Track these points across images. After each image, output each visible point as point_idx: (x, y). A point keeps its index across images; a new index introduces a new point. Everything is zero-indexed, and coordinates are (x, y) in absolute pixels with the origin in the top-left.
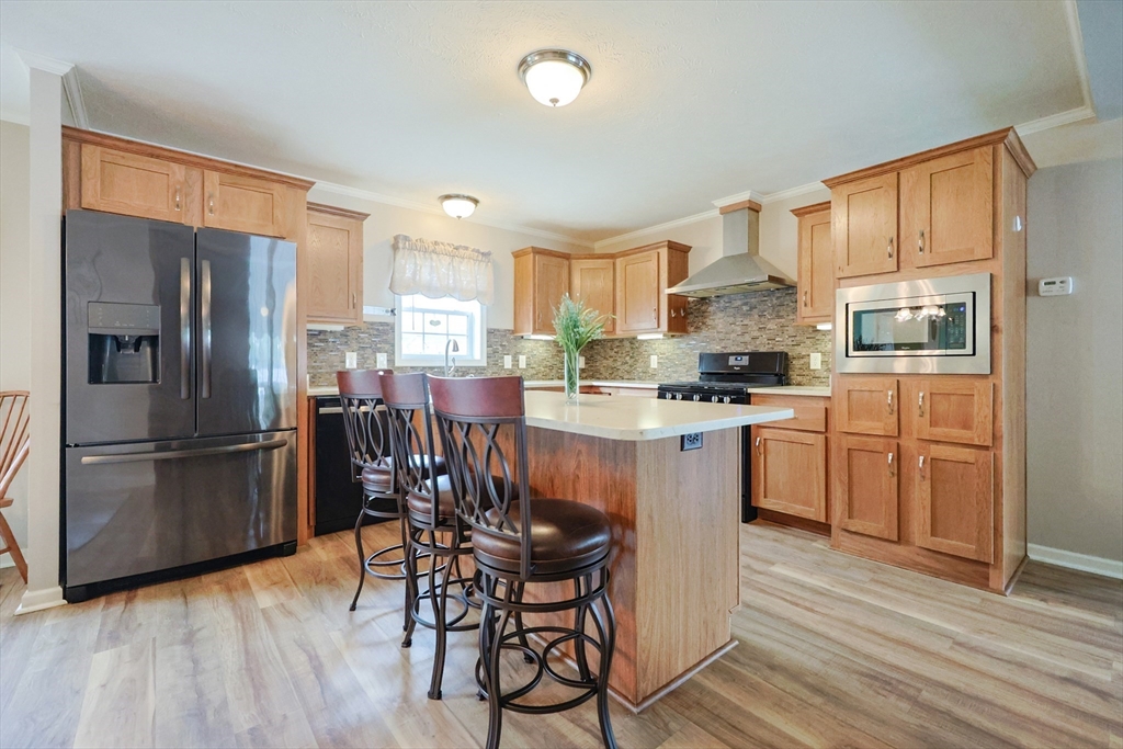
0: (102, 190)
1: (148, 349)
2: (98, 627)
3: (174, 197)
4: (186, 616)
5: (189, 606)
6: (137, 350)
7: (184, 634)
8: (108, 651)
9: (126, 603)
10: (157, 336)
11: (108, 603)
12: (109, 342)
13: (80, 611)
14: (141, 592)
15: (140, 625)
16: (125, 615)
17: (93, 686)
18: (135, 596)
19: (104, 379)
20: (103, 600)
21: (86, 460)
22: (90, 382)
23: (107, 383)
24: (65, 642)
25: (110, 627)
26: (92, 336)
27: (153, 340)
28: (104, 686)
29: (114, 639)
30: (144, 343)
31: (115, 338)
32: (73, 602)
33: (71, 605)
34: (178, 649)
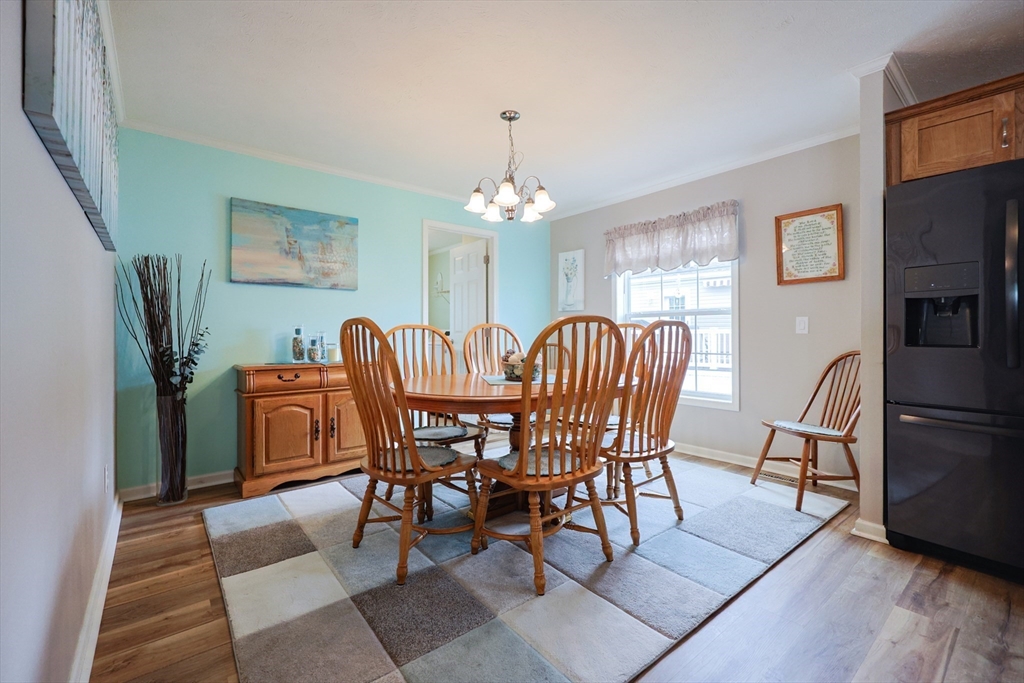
0: (920, 158)
1: (968, 311)
2: (906, 582)
3: (1001, 132)
4: (1004, 628)
5: (1012, 617)
6: (955, 312)
7: (995, 649)
8: (908, 612)
9: (941, 573)
10: (976, 296)
11: (922, 565)
12: (926, 305)
13: (898, 557)
14: (958, 570)
15: (947, 605)
16: (935, 585)
17: (885, 635)
18: (951, 571)
19: (921, 343)
20: (920, 558)
21: (905, 418)
22: (906, 345)
23: (923, 346)
24: (877, 578)
25: (916, 589)
26: (908, 301)
27: (972, 301)
28: (894, 643)
29: (917, 603)
30: (963, 304)
31: (931, 301)
32: (894, 546)
33: (891, 547)
34: (982, 661)
